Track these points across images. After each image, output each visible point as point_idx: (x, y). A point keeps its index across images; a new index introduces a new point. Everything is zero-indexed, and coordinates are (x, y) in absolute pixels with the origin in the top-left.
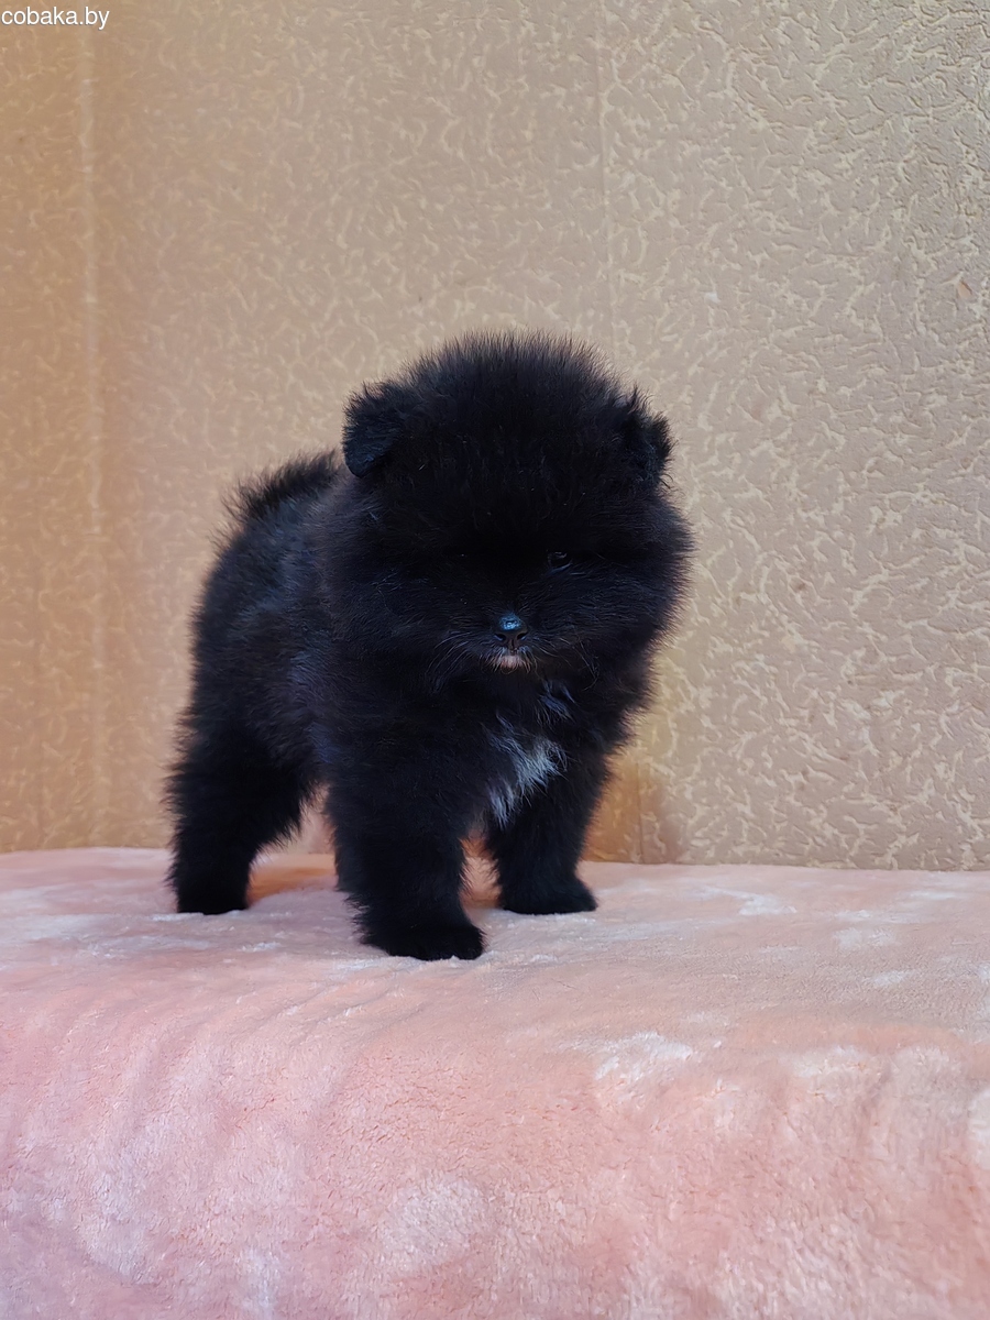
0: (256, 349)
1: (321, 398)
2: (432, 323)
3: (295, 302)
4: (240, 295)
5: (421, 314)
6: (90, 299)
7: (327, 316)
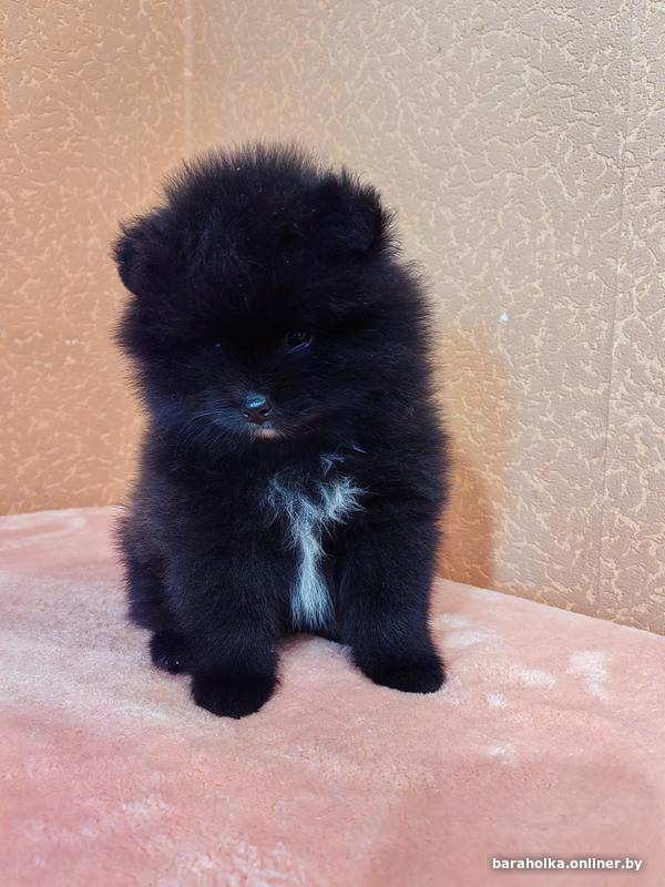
0: (302, 109)
1: (349, 153)
2: (449, 74)
3: (333, 62)
4: (291, 60)
5: (439, 65)
6: (188, 74)
7: (359, 72)
